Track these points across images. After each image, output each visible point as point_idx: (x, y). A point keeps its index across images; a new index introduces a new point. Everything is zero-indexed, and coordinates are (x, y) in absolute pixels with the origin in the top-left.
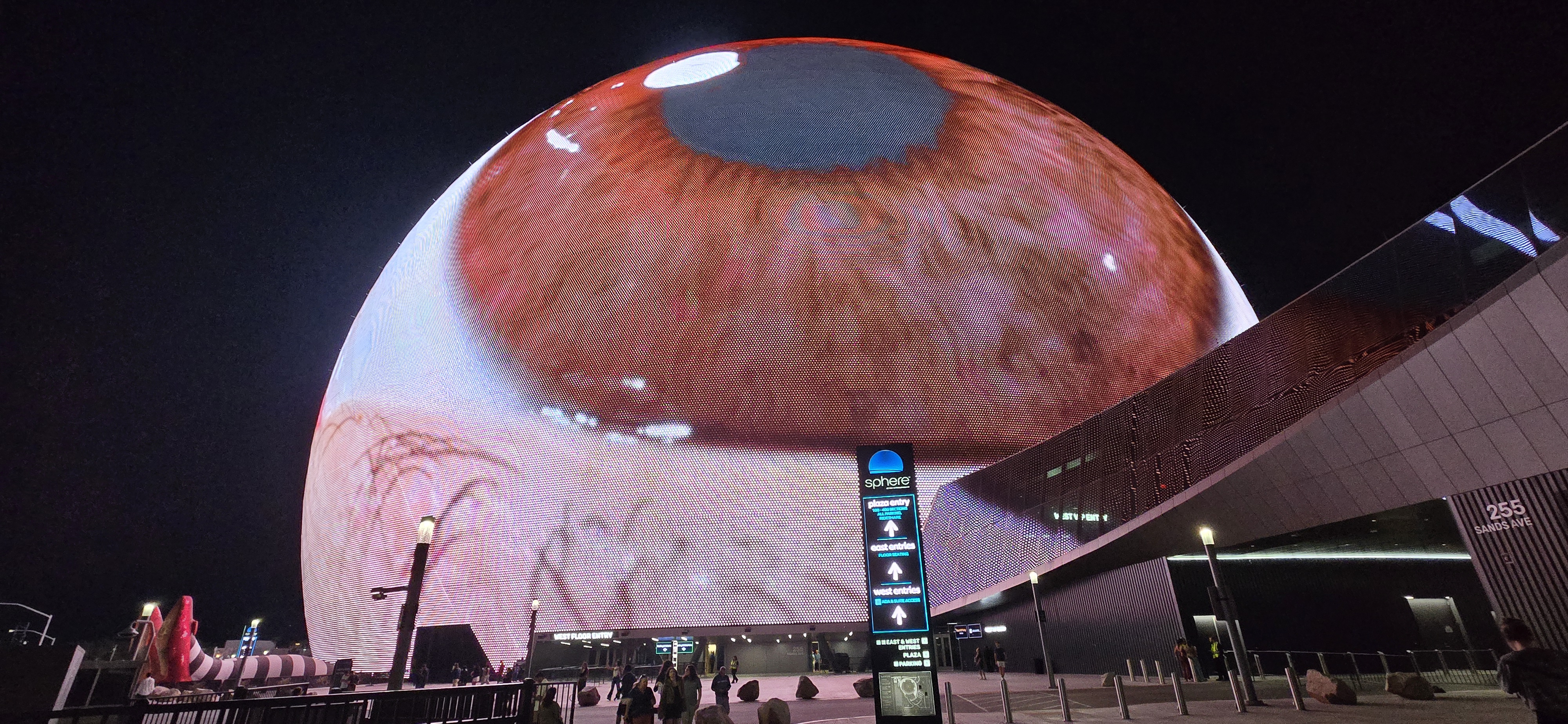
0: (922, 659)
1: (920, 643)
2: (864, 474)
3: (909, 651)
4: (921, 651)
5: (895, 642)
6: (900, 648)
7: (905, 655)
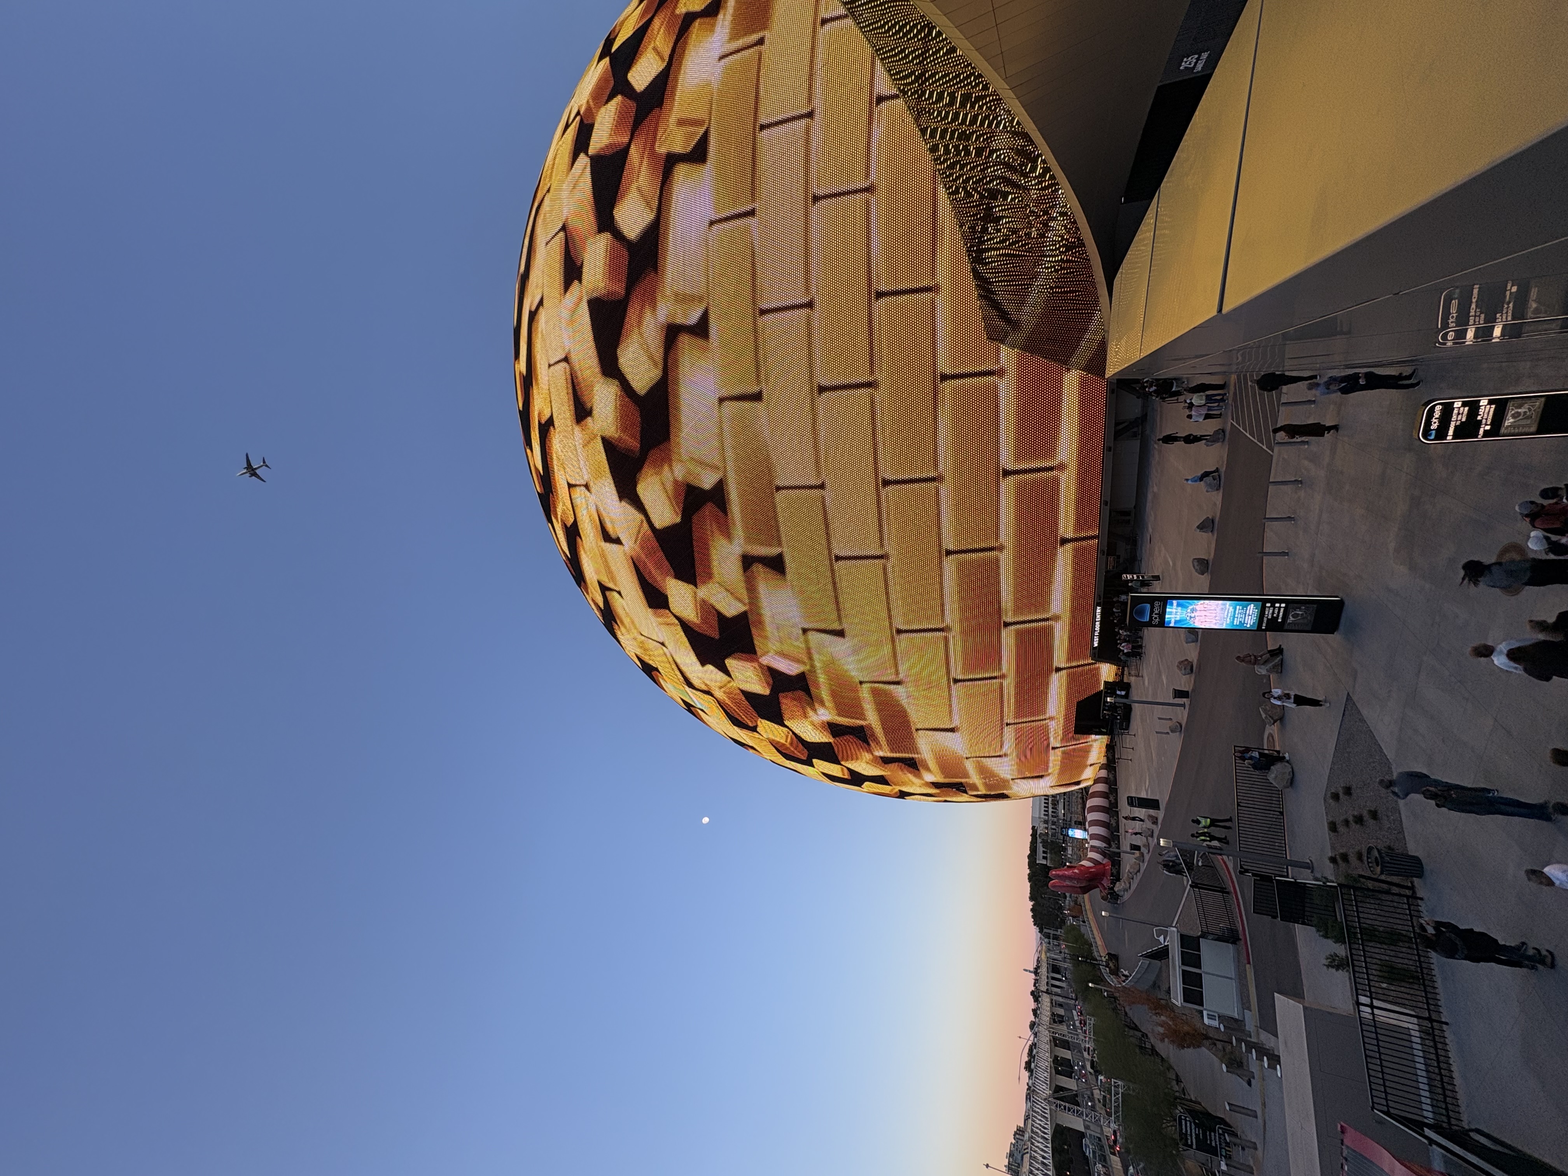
0: (1280, 608)
1: (1269, 607)
2: (1149, 624)
3: (1273, 613)
4: (1275, 608)
5: (1265, 620)
6: (1270, 617)
7: (1275, 615)
